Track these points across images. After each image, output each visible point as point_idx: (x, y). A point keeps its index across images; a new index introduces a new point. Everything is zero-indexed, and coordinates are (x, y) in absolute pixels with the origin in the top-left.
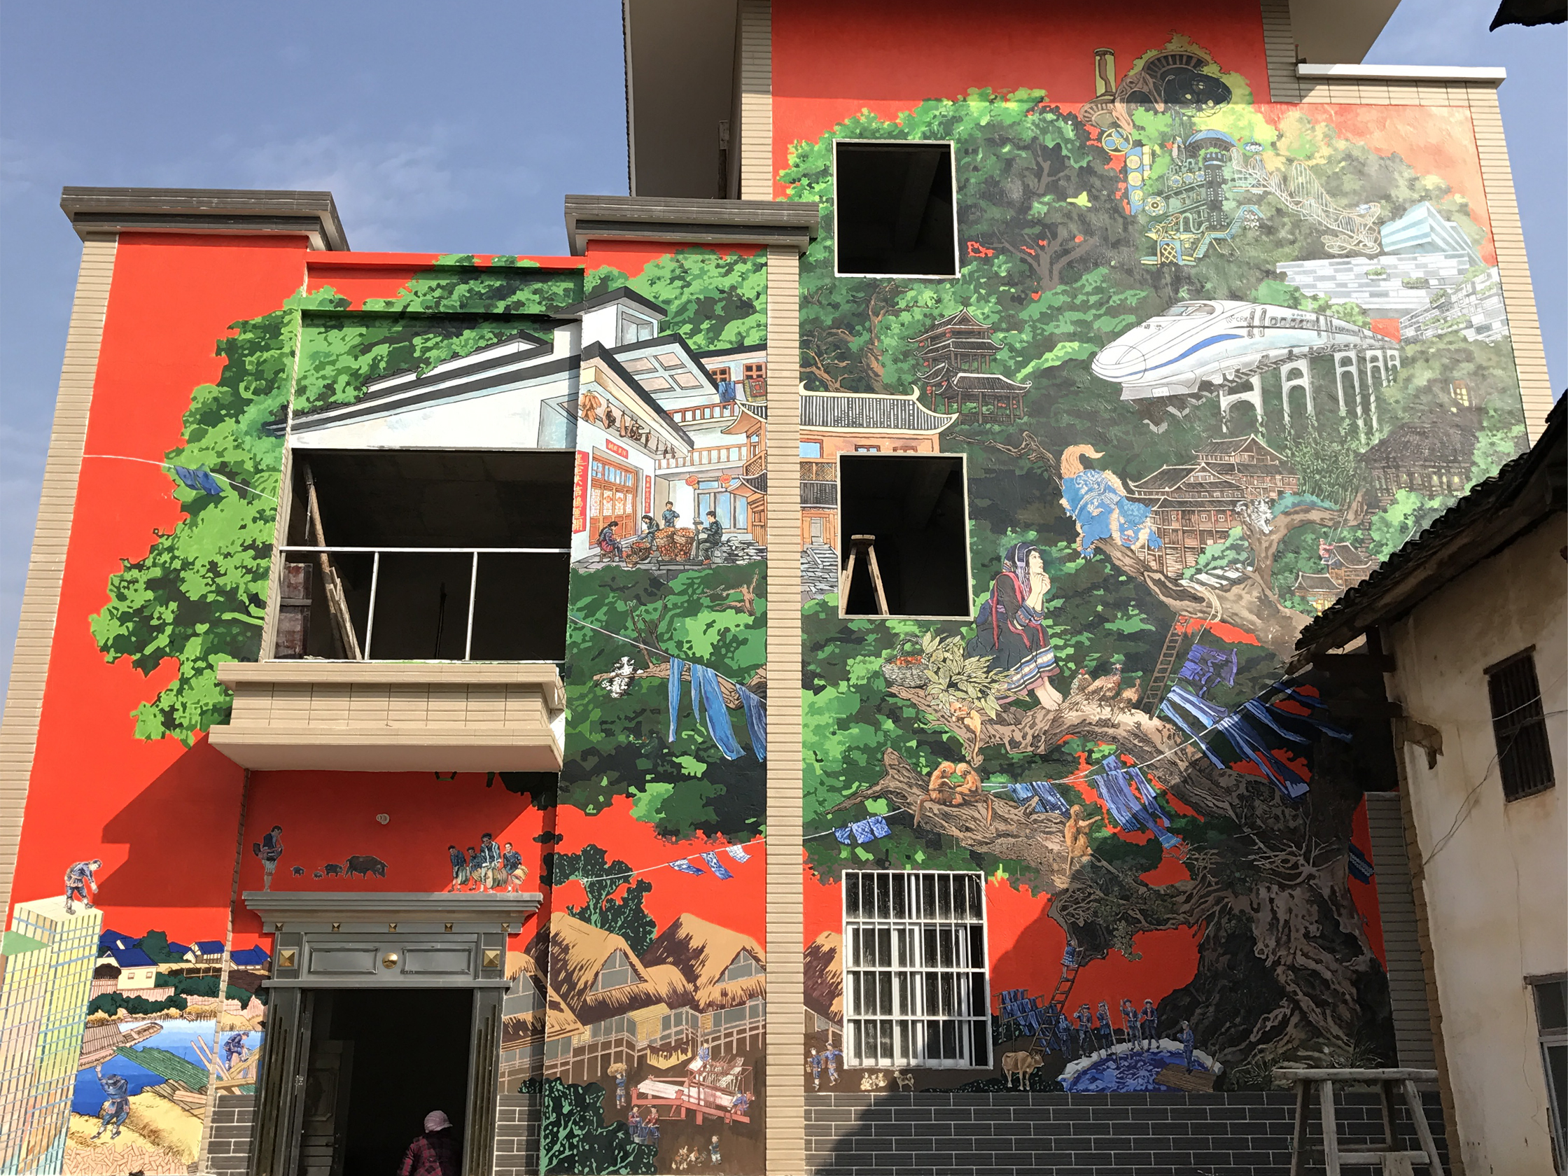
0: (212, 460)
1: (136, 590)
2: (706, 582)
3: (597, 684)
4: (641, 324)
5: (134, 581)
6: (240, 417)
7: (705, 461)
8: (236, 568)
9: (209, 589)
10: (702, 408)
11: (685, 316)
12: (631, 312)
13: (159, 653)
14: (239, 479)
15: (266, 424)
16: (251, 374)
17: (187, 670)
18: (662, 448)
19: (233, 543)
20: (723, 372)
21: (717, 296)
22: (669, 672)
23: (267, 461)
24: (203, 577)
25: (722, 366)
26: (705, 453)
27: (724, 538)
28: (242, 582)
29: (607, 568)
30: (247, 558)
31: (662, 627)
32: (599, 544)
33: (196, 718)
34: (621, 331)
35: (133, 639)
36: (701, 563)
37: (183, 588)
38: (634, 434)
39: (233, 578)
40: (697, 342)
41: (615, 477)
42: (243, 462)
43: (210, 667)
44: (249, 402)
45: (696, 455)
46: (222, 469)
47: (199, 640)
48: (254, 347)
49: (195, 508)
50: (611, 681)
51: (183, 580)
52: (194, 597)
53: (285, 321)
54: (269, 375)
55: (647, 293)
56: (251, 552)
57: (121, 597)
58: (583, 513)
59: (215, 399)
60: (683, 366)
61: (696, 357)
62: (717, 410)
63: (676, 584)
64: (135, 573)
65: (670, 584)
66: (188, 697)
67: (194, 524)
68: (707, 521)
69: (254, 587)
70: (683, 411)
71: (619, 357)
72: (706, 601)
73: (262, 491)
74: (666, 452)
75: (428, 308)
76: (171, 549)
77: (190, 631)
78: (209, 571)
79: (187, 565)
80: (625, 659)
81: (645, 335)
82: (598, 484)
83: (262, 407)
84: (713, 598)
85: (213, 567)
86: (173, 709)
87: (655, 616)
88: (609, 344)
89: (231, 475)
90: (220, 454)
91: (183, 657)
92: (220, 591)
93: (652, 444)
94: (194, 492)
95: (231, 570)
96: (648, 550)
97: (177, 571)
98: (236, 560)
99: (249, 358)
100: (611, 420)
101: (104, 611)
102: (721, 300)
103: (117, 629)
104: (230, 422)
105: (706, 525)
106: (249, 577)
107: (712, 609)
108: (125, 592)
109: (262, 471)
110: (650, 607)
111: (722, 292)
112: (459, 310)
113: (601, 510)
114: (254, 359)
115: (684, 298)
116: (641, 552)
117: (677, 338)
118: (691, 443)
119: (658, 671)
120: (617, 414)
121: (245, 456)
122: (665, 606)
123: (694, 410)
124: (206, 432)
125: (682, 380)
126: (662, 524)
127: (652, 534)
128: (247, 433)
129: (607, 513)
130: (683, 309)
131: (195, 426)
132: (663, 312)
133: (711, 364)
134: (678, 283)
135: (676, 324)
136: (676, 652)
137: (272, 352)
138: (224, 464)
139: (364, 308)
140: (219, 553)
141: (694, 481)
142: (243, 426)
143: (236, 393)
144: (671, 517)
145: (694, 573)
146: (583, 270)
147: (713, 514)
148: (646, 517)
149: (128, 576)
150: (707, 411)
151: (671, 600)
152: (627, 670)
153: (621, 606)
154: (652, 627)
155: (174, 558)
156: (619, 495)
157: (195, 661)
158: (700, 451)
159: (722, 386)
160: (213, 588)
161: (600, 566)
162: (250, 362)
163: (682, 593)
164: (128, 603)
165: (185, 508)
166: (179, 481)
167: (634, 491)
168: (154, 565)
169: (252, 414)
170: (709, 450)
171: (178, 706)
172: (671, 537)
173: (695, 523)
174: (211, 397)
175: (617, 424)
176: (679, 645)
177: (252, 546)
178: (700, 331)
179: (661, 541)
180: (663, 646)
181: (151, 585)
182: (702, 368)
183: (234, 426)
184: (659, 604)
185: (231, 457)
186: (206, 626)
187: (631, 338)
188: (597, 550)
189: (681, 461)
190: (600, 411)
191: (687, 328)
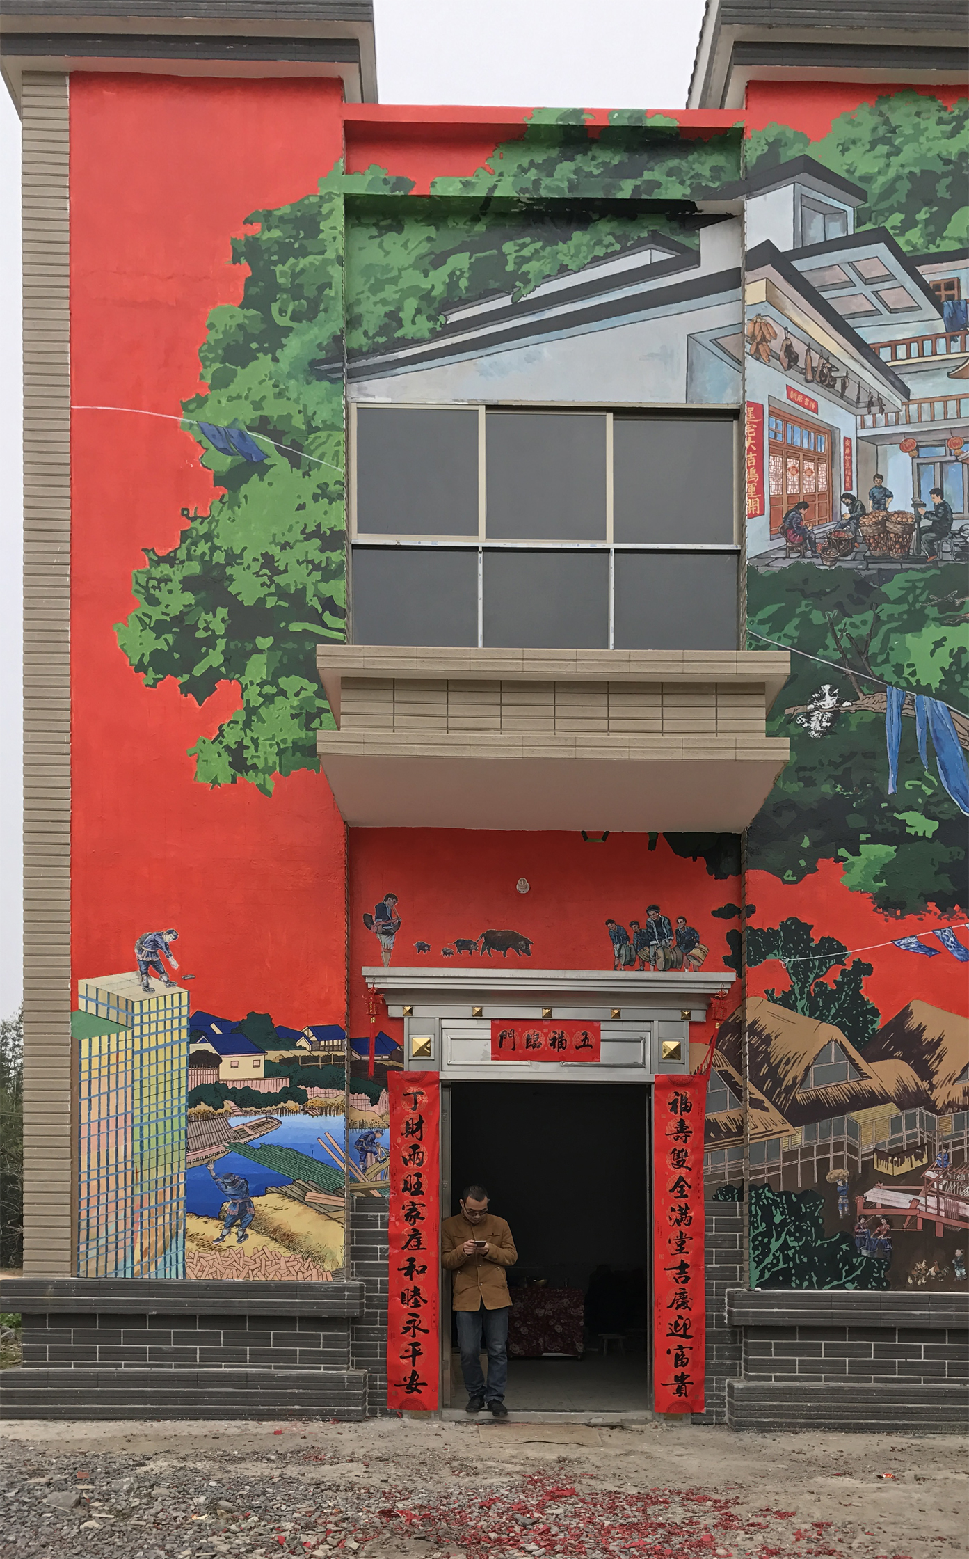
0: (247, 414)
1: (170, 592)
2: (930, 584)
3: (791, 719)
4: (831, 214)
5: (167, 580)
6: (279, 353)
7: (926, 417)
8: (300, 563)
9: (266, 590)
10: (920, 340)
11: (893, 200)
12: (814, 195)
13: (212, 675)
14: (287, 440)
15: (313, 363)
16: (285, 291)
17: (253, 695)
18: (864, 398)
19: (290, 530)
20: (951, 285)
21: (940, 168)
22: (886, 704)
23: (323, 415)
24: (257, 574)
25: (947, 276)
26: (925, 406)
27: (956, 526)
28: (309, 581)
29: (796, 566)
30: (312, 549)
31: (874, 646)
32: (784, 532)
33: (273, 759)
34: (800, 225)
35: (177, 656)
36: (923, 560)
37: (233, 589)
38: (825, 376)
39: (296, 577)
40: (912, 239)
41: (801, 439)
42: (290, 416)
43: (282, 693)
44: (287, 331)
45: (913, 408)
46: (263, 425)
47: (263, 658)
48: (286, 251)
49: (232, 481)
50: (809, 716)
51: (231, 579)
52: (249, 601)
53: (325, 210)
54: (310, 292)
55: (836, 164)
56: (317, 542)
57: (153, 601)
58: (760, 490)
59: (240, 326)
60: (891, 277)
61: (910, 263)
62: (942, 342)
63: (892, 589)
64: (165, 569)
65: (884, 588)
66: (259, 731)
67: (234, 503)
68: (931, 502)
69: (327, 589)
70: (893, 345)
71: (800, 265)
72: (932, 612)
73: (321, 457)
74: (870, 404)
75: (523, 190)
76: (208, 537)
77: (249, 647)
78: (263, 566)
79: (232, 558)
80: (826, 688)
81: (835, 232)
82: (776, 449)
83: (307, 338)
84: (943, 608)
85: (268, 560)
86: (241, 746)
87: (865, 631)
88: (785, 244)
89: (276, 435)
90: (257, 405)
91: (245, 680)
92: (281, 593)
93: (851, 392)
94: (229, 459)
95: (293, 565)
96: (851, 542)
97: (221, 567)
98: (298, 552)
99: (279, 268)
100: (791, 357)
101: (131, 618)
102: (945, 175)
103: (151, 643)
104: (264, 361)
105: (930, 507)
106: (317, 575)
107: (942, 622)
108: (157, 593)
109: (317, 429)
110: (857, 619)
111: (947, 162)
112: (568, 195)
113: (784, 487)
114: (286, 268)
115: (892, 173)
116: (841, 544)
117: (880, 236)
118: (906, 392)
119: (872, 703)
120: (800, 348)
121: (293, 409)
122: (877, 618)
123: (908, 343)
124: (235, 373)
125: (891, 297)
126: (869, 506)
127: (855, 520)
128: (290, 376)
129: (791, 490)
130: (889, 190)
131: (218, 365)
132: (862, 195)
133: (934, 274)
134: (882, 149)
135: (881, 213)
136: (894, 679)
137: (310, 258)
138: (264, 420)
139: (433, 192)
140: (274, 542)
141: (911, 445)
142: (284, 366)
143: (268, 317)
144: (881, 496)
145: (915, 574)
146: (740, 133)
147: (938, 492)
148: (846, 496)
149: (156, 573)
150: (928, 345)
151: (886, 610)
152: (829, 702)
153: (817, 617)
154: (860, 646)
155: (214, 549)
156: (809, 465)
157: (261, 685)
158: (920, 402)
159: (948, 306)
160: (272, 589)
161: (786, 564)
162: (282, 272)
163: (899, 601)
164: (162, 608)
165: (219, 480)
166: (206, 443)
167: (829, 458)
168: (190, 558)
169: (295, 347)
170: (932, 402)
171: (247, 742)
172: (882, 523)
173: (915, 505)
174: (234, 323)
175: (801, 364)
176: (899, 669)
177: (317, 533)
178: (915, 223)
179: (867, 526)
180: (877, 671)
181: (188, 584)
182: (917, 278)
183: (271, 366)
184: (869, 616)
185: (273, 409)
186: (270, 641)
187: (815, 235)
188: (782, 542)
189: (892, 416)
190: (776, 345)
191: (897, 219)
